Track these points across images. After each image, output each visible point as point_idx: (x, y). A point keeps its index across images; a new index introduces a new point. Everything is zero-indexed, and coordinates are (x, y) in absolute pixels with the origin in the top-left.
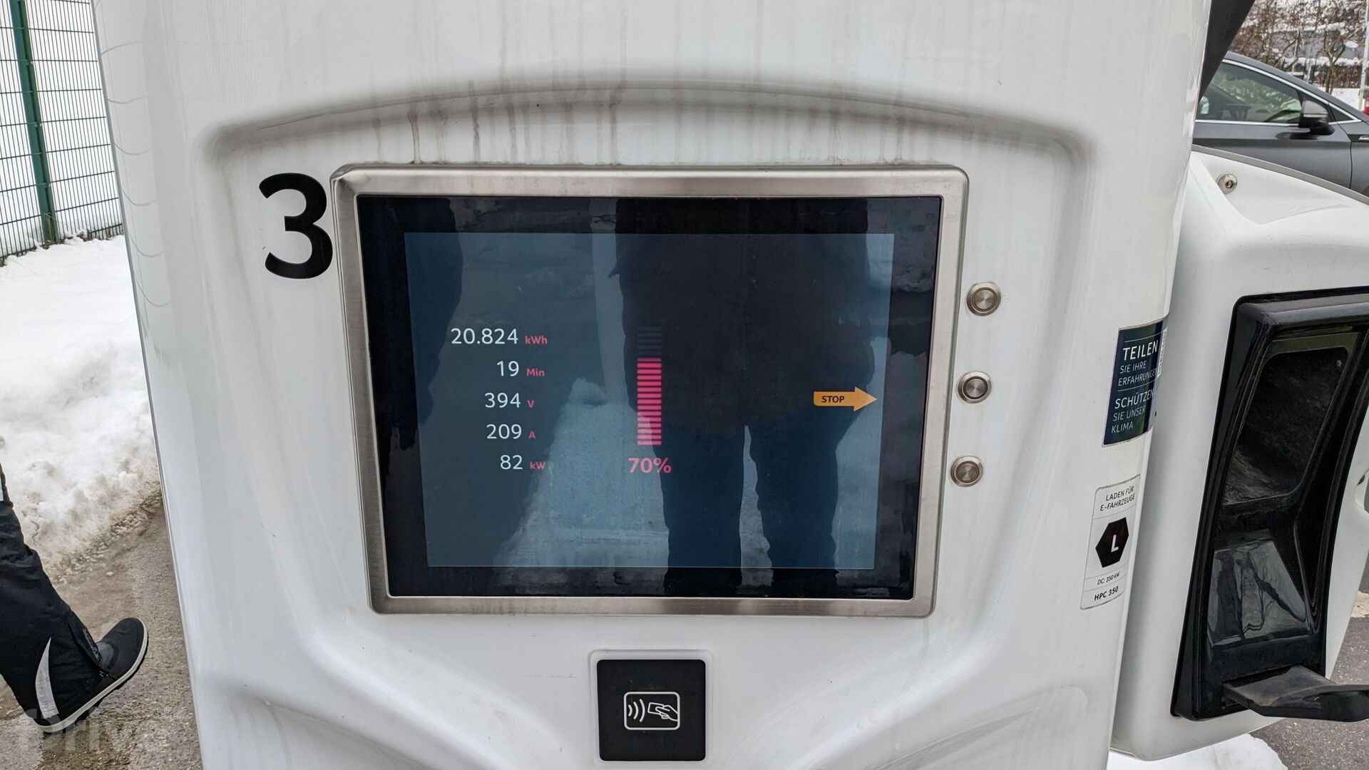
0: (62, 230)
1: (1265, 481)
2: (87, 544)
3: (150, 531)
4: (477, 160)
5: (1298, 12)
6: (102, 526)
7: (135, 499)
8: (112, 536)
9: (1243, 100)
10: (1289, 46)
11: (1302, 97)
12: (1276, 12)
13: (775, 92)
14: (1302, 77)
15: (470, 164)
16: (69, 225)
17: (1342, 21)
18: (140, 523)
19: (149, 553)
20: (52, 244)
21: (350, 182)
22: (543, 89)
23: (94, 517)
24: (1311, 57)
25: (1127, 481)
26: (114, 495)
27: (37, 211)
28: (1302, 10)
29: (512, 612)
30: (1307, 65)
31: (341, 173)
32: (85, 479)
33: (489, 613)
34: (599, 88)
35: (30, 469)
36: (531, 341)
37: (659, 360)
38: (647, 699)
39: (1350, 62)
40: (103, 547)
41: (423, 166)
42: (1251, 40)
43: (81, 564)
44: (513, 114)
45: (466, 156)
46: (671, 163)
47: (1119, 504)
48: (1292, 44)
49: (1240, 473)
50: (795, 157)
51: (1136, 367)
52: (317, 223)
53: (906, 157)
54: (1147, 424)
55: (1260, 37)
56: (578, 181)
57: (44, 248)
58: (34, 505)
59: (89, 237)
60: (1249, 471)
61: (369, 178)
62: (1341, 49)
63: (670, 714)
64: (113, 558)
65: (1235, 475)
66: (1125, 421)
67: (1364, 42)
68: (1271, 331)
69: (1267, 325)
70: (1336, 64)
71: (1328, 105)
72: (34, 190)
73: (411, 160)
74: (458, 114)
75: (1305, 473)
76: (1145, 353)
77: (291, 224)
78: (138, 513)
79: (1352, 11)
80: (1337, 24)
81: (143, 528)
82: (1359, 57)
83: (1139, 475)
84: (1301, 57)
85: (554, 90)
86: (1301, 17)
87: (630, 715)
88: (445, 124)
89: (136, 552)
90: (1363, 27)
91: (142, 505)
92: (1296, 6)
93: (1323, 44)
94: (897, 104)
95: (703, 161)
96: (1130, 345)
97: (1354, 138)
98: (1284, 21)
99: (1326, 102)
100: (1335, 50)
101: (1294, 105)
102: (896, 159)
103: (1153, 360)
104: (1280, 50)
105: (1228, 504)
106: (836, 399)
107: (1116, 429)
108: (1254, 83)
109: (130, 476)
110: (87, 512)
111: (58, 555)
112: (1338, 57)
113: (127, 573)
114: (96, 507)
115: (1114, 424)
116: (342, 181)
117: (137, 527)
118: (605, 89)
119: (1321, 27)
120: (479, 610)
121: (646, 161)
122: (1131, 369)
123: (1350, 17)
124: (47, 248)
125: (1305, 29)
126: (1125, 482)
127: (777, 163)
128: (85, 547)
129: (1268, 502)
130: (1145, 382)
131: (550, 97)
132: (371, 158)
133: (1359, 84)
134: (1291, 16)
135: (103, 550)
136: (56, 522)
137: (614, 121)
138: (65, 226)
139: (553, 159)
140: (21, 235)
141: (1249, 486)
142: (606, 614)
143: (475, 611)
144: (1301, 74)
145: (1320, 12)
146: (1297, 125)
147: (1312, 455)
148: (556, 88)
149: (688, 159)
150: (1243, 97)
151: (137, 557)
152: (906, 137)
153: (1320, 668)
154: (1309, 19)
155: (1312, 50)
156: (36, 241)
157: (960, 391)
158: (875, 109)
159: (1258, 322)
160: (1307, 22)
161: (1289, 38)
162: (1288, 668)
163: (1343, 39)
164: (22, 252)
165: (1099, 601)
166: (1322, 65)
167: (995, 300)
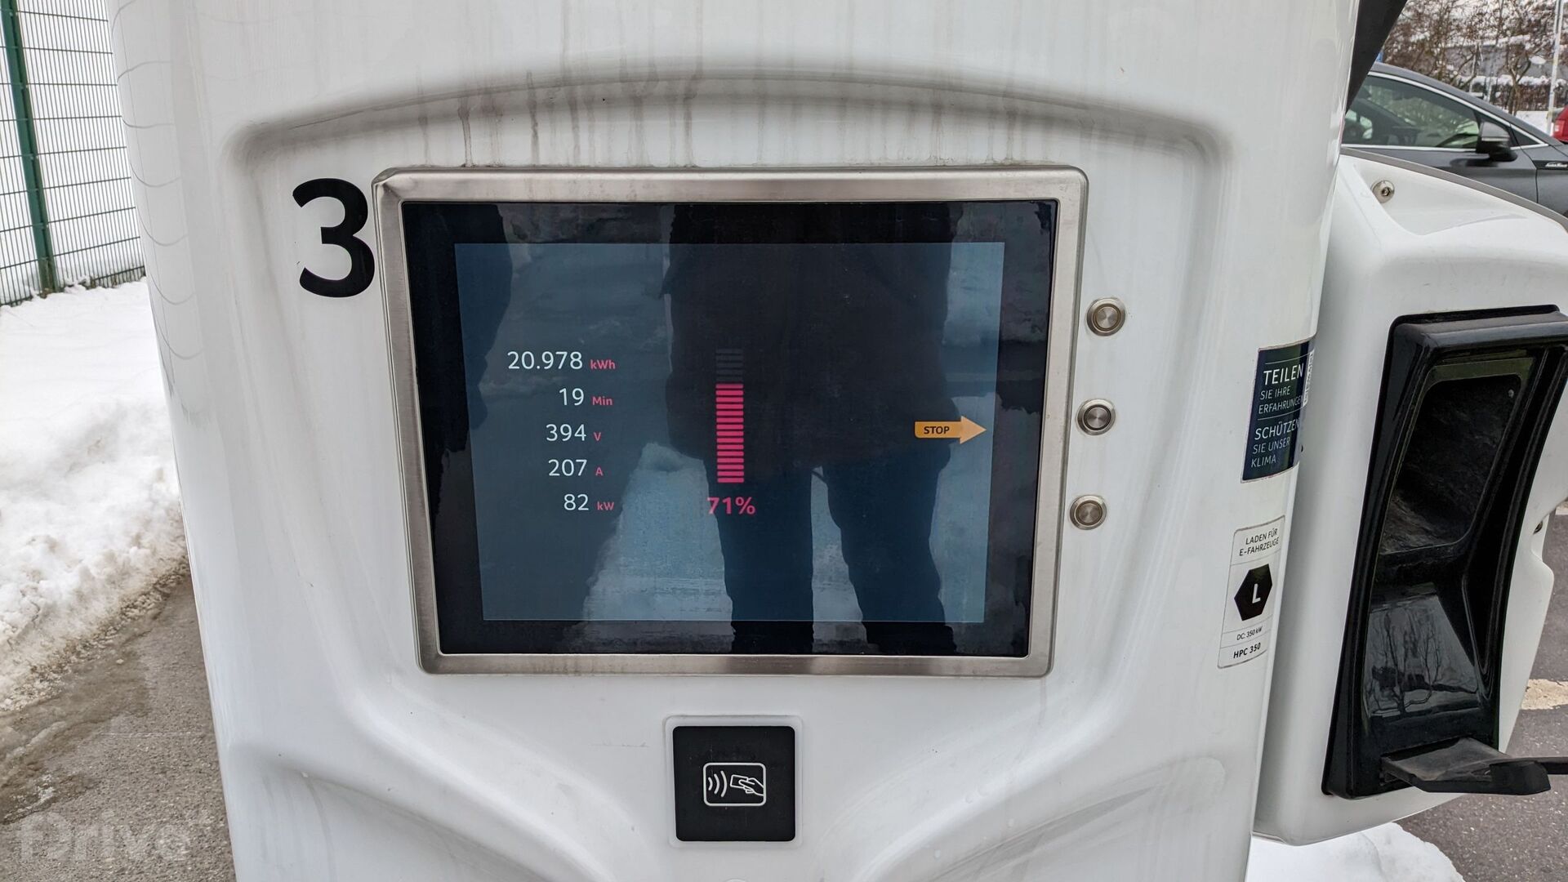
0: (62, 276)
1: (1428, 528)
2: (95, 628)
3: (165, 613)
4: (536, 164)
5: (1476, 24)
6: (110, 608)
7: (148, 578)
8: (122, 619)
9: (1413, 123)
10: (1466, 62)
11: (1480, 118)
12: (1451, 24)
13: (869, 82)
14: (1482, 98)
15: (528, 166)
16: (69, 271)
17: (1526, 33)
18: (153, 604)
19: (164, 638)
20: (50, 293)
21: (395, 189)
22: (610, 80)
23: (102, 597)
24: (1491, 75)
25: (1270, 522)
26: (125, 573)
27: (33, 255)
28: (1481, 21)
29: (577, 672)
30: (1487, 85)
31: (384, 177)
32: (91, 555)
33: (552, 672)
34: (672, 78)
35: (29, 543)
36: (597, 365)
37: (741, 386)
38: (729, 771)
39: (1536, 82)
40: (113, 632)
41: (475, 169)
42: (1422, 56)
43: (88, 651)
44: (576, 109)
45: (523, 157)
46: (753, 164)
47: (1261, 548)
48: (1470, 60)
49: (1400, 520)
50: (893, 156)
51: (1279, 392)
52: (356, 235)
53: (1017, 157)
54: (1293, 458)
55: (1433, 52)
56: (648, 184)
57: (42, 297)
58: (34, 584)
59: (92, 284)
60: (1411, 518)
61: (416, 182)
62: (1526, 66)
63: (754, 787)
64: (124, 643)
65: (1394, 522)
66: (1267, 454)
67: (1553, 57)
68: (1432, 355)
69: (1428, 348)
70: (1520, 83)
71: (1510, 127)
72: (30, 232)
73: (462, 163)
74: (516, 110)
75: (1474, 520)
76: (1289, 377)
77: (329, 236)
78: (152, 593)
79: (1538, 22)
80: (1521, 37)
81: (156, 611)
82: (1548, 75)
83: (1284, 516)
84: (1480, 75)
85: (622, 81)
86: (1480, 29)
87: (710, 789)
88: (500, 121)
89: (149, 638)
90: (1551, 40)
91: (155, 584)
92: (1474, 17)
93: (1505, 60)
94: (1006, 95)
95: (789, 161)
96: (1272, 368)
97: (1541, 165)
98: (1459, 34)
99: (1508, 124)
100: (1519, 66)
101: (1472, 128)
102: (1006, 159)
103: (1299, 386)
104: (1455, 66)
105: (1386, 553)
106: (939, 430)
107: (1256, 463)
108: (1425, 104)
109: (143, 551)
110: (93, 591)
111: (61, 640)
112: (1523, 74)
113: (139, 661)
114: (104, 586)
115: (1255, 457)
116: (385, 186)
117: (151, 609)
118: (679, 79)
119: (1503, 40)
120: (541, 670)
121: (724, 163)
122: (1273, 395)
123: (1535, 29)
124: (45, 297)
125: (1485, 44)
126: (1267, 524)
127: (872, 164)
128: (91, 631)
129: (1432, 553)
130: (1289, 410)
131: (617, 89)
132: (418, 160)
133: (1547, 106)
134: (1467, 29)
135: (112, 635)
136: (59, 603)
137: (688, 117)
138: (65, 273)
139: (620, 160)
140: (16, 283)
141: (1411, 533)
142: (683, 672)
143: (536, 671)
144: (1481, 94)
145: (1501, 24)
146: (1474, 150)
147: (1482, 497)
148: (625, 79)
149: (772, 160)
150: (1412, 120)
151: (150, 644)
152: (1017, 134)
153: (1492, 740)
154: (1488, 31)
155: (1492, 67)
156: (32, 289)
157: (1080, 421)
158: (982, 101)
159: (1418, 345)
160: (1486, 35)
161: (1465, 54)
162: (1457, 740)
163: (1528, 54)
164: (16, 301)
165: (1239, 659)
166: (1505, 83)
167: (1119, 318)
